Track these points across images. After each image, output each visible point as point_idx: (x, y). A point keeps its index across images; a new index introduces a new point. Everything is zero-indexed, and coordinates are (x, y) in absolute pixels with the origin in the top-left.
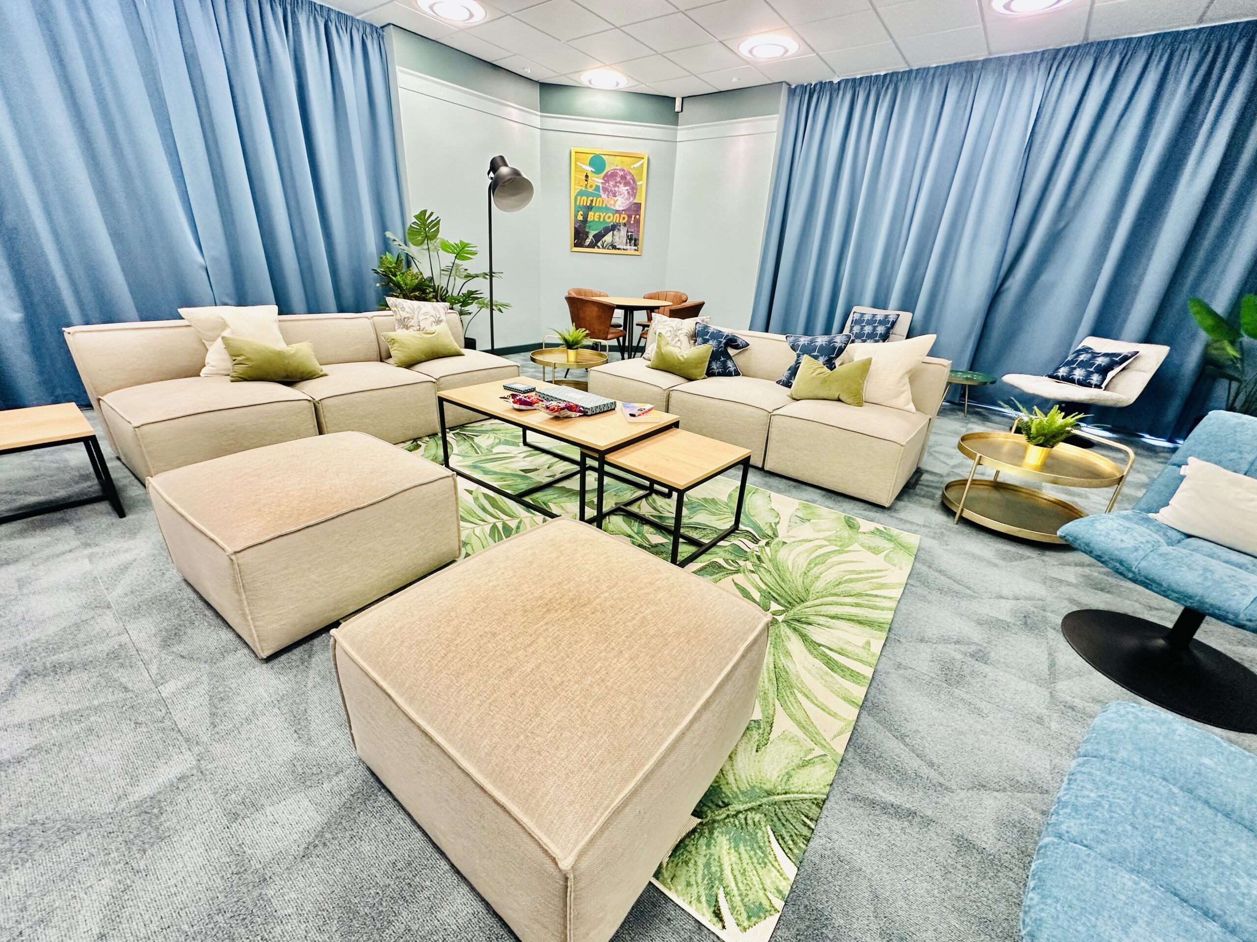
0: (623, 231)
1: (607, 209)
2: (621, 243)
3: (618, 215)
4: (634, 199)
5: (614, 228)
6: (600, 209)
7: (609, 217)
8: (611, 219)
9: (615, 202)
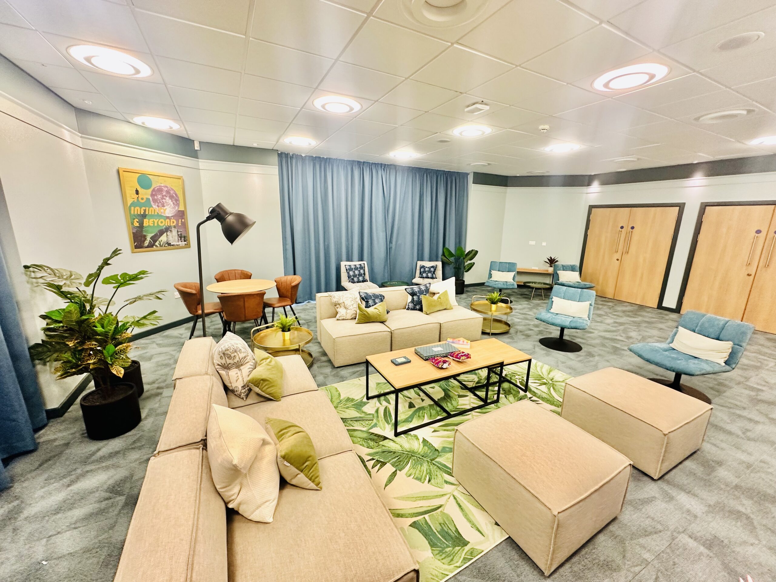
0: (174, 232)
1: (159, 216)
2: (174, 241)
3: (168, 220)
4: (178, 208)
5: (167, 229)
6: (152, 216)
7: (162, 222)
8: (164, 224)
9: (165, 210)
